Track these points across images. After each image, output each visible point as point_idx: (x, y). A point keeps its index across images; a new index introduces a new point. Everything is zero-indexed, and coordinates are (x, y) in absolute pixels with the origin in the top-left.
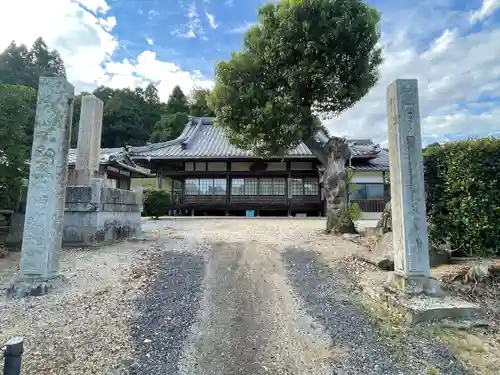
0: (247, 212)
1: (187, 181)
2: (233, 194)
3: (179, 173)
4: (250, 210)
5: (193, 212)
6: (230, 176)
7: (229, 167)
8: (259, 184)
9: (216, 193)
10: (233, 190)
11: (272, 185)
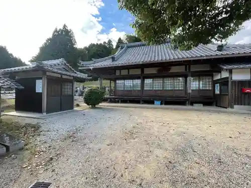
0: (155, 102)
1: (117, 81)
2: (145, 89)
3: (112, 76)
4: (158, 100)
5: (120, 101)
6: (143, 77)
7: (143, 71)
8: (163, 82)
9: (134, 89)
10: (145, 86)
11: (174, 83)
